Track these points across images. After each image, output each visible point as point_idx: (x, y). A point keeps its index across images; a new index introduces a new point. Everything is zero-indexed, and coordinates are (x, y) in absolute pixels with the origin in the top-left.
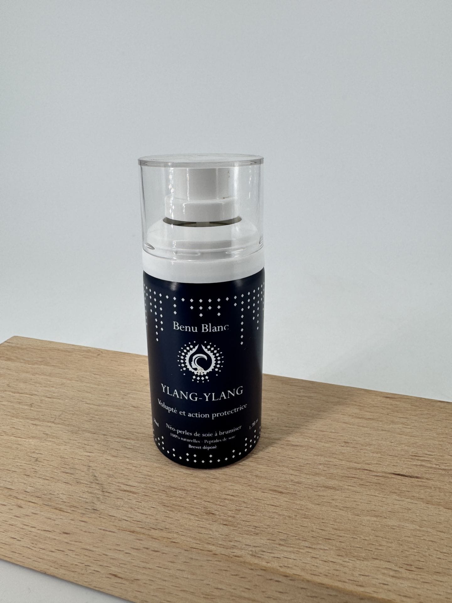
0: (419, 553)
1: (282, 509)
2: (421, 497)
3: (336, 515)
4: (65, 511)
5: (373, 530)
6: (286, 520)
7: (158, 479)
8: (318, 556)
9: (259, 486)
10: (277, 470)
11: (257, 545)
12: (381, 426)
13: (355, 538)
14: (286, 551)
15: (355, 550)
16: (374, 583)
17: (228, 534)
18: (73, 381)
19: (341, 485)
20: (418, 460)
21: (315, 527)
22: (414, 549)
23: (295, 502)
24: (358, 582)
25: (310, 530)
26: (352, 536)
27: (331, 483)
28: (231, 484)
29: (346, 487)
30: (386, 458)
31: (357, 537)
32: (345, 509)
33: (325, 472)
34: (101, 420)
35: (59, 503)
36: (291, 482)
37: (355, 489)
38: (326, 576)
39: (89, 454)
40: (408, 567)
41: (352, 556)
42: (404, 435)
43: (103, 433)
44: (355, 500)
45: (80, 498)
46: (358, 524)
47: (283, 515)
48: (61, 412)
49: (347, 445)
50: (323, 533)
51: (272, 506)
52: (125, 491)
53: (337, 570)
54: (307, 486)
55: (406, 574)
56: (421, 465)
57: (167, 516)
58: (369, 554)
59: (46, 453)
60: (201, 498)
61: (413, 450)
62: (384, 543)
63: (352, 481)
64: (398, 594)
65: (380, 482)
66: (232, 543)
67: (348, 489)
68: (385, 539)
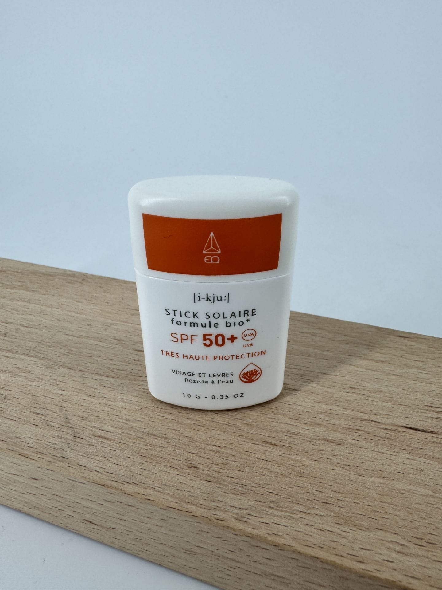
0: (431, 524)
1: (274, 465)
2: (437, 456)
3: (336, 474)
4: (31, 457)
5: (379, 494)
6: (279, 478)
7: (138, 424)
8: (313, 524)
9: (250, 436)
10: (271, 418)
11: (243, 507)
12: (392, 370)
13: (356, 503)
14: (278, 516)
15: (356, 517)
16: (377, 559)
17: (211, 492)
18: (53, 309)
19: (344, 438)
20: (433, 411)
21: (312, 488)
22: (426, 519)
23: (291, 457)
24: (358, 557)
25: (306, 491)
26: (354, 501)
27: (333, 435)
28: (218, 432)
29: (350, 441)
30: (397, 409)
31: (359, 502)
32: (348, 467)
33: (327, 422)
34: (80, 354)
35: (24, 448)
36: (287, 433)
37: (360, 443)
38: (322, 547)
39: (63, 392)
40: (418, 542)
41: (352, 524)
42: (419, 382)
43: (81, 368)
44: (359, 456)
45: (49, 444)
46: (362, 486)
47: (276, 472)
48: (37, 343)
49: (353, 390)
50: (321, 495)
51: (263, 461)
52: (99, 437)
53: (335, 542)
54: (305, 438)
55: (414, 549)
56: (437, 418)
57: (144, 468)
58: (372, 523)
59: (16, 389)
60: (183, 449)
61: (429, 399)
62: (391, 511)
63: (357, 434)
64: (404, 573)
65: (388, 436)
66: (214, 504)
67: (352, 444)
68: (392, 506)
